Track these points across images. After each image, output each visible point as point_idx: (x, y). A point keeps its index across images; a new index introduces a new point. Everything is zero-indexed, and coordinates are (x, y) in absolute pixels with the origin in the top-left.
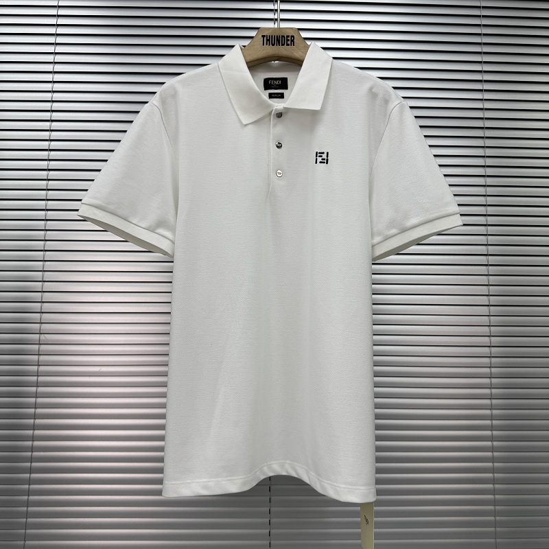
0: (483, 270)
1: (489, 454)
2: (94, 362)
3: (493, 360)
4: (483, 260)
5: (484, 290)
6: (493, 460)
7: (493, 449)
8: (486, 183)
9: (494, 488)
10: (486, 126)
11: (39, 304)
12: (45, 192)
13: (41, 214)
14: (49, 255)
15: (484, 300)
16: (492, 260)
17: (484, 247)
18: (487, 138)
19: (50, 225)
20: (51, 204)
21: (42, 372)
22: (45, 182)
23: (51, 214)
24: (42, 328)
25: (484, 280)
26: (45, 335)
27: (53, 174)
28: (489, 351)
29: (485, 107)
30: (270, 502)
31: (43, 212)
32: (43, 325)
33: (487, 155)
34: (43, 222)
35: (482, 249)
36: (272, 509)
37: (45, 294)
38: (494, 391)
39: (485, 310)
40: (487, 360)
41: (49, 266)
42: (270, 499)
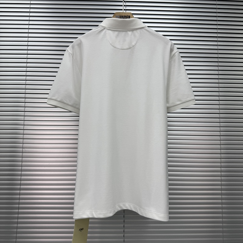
0: (218, 120)
1: (220, 201)
2: (46, 160)
3: (222, 159)
4: (217, 115)
5: (218, 129)
6: (222, 203)
7: (222, 199)
8: (219, 81)
9: (222, 216)
10: (219, 57)
11: (22, 135)
12: (24, 86)
13: (23, 95)
14: (27, 114)
15: (218, 133)
16: (222, 115)
17: (218, 110)
18: (219, 62)
19: (27, 100)
20: (28, 91)
21: (24, 165)
22: (25, 81)
23: (27, 96)
24: (23, 145)
25: (218, 124)
26: (25, 149)
27: (28, 78)
28: (220, 156)
29: (219, 48)
30: (124, 222)
31: (24, 95)
32: (24, 144)
33: (219, 69)
34: (24, 99)
35: (217, 111)
36: (125, 225)
37: (25, 130)
38: (222, 173)
39: (218, 138)
40: (219, 160)
41: (26, 118)
42: (124, 221)
